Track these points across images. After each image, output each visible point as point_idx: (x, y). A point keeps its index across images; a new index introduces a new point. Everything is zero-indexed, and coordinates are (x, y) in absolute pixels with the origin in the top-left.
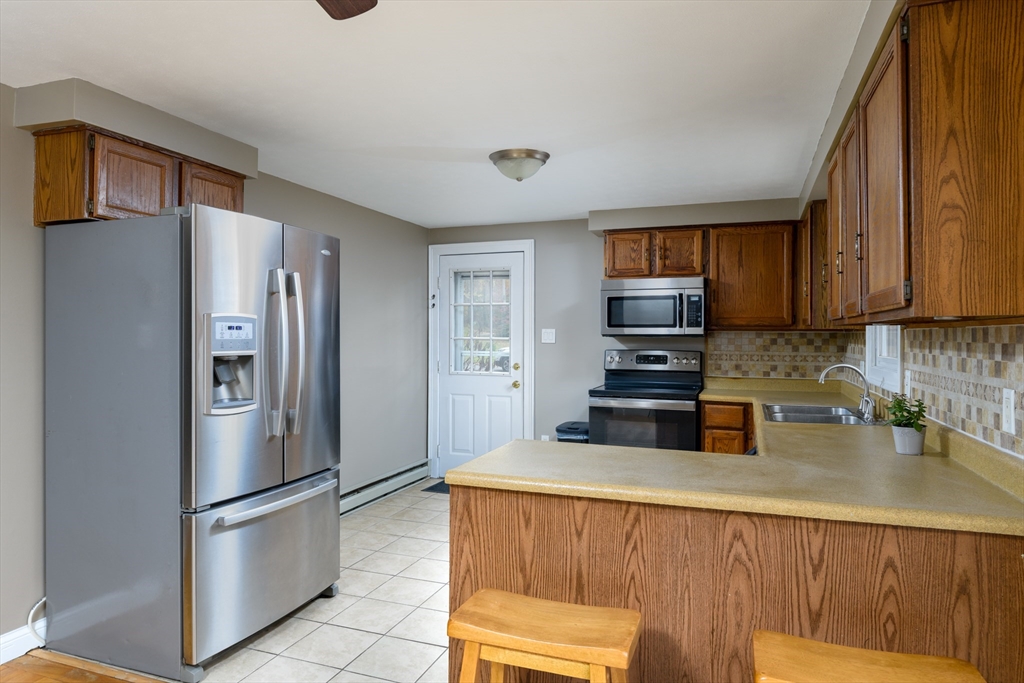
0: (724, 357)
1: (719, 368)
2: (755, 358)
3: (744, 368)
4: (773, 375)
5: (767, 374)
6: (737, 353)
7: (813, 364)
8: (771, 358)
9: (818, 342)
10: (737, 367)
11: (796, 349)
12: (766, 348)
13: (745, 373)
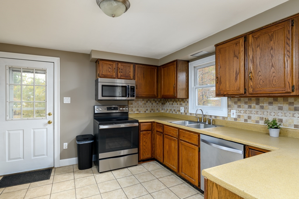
0: (134, 107)
1: (132, 110)
2: (142, 107)
3: (139, 110)
4: (147, 112)
5: (145, 112)
6: (137, 105)
7: (156, 108)
8: (146, 107)
9: (157, 102)
10: (137, 110)
11: (152, 104)
12: (145, 104)
13: (140, 112)
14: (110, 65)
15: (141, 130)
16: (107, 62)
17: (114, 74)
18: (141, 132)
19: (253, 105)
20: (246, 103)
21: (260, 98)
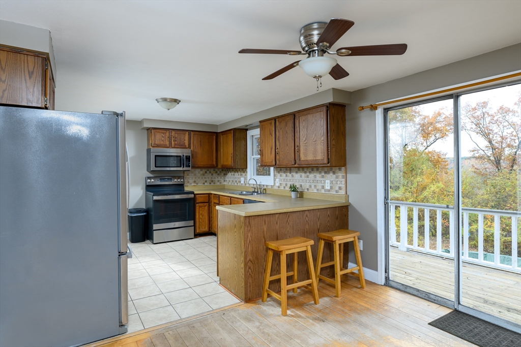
0: (190, 178)
1: (188, 182)
2: (200, 178)
3: (197, 182)
4: (206, 184)
5: (204, 184)
6: (194, 176)
7: (217, 179)
8: (205, 178)
9: (219, 173)
10: (195, 182)
11: (212, 175)
12: (204, 175)
13: (197, 184)
14: (163, 133)
15: (197, 202)
16: (160, 131)
17: (167, 143)
18: (197, 205)
19: (288, 174)
20: (284, 172)
21: (292, 168)
